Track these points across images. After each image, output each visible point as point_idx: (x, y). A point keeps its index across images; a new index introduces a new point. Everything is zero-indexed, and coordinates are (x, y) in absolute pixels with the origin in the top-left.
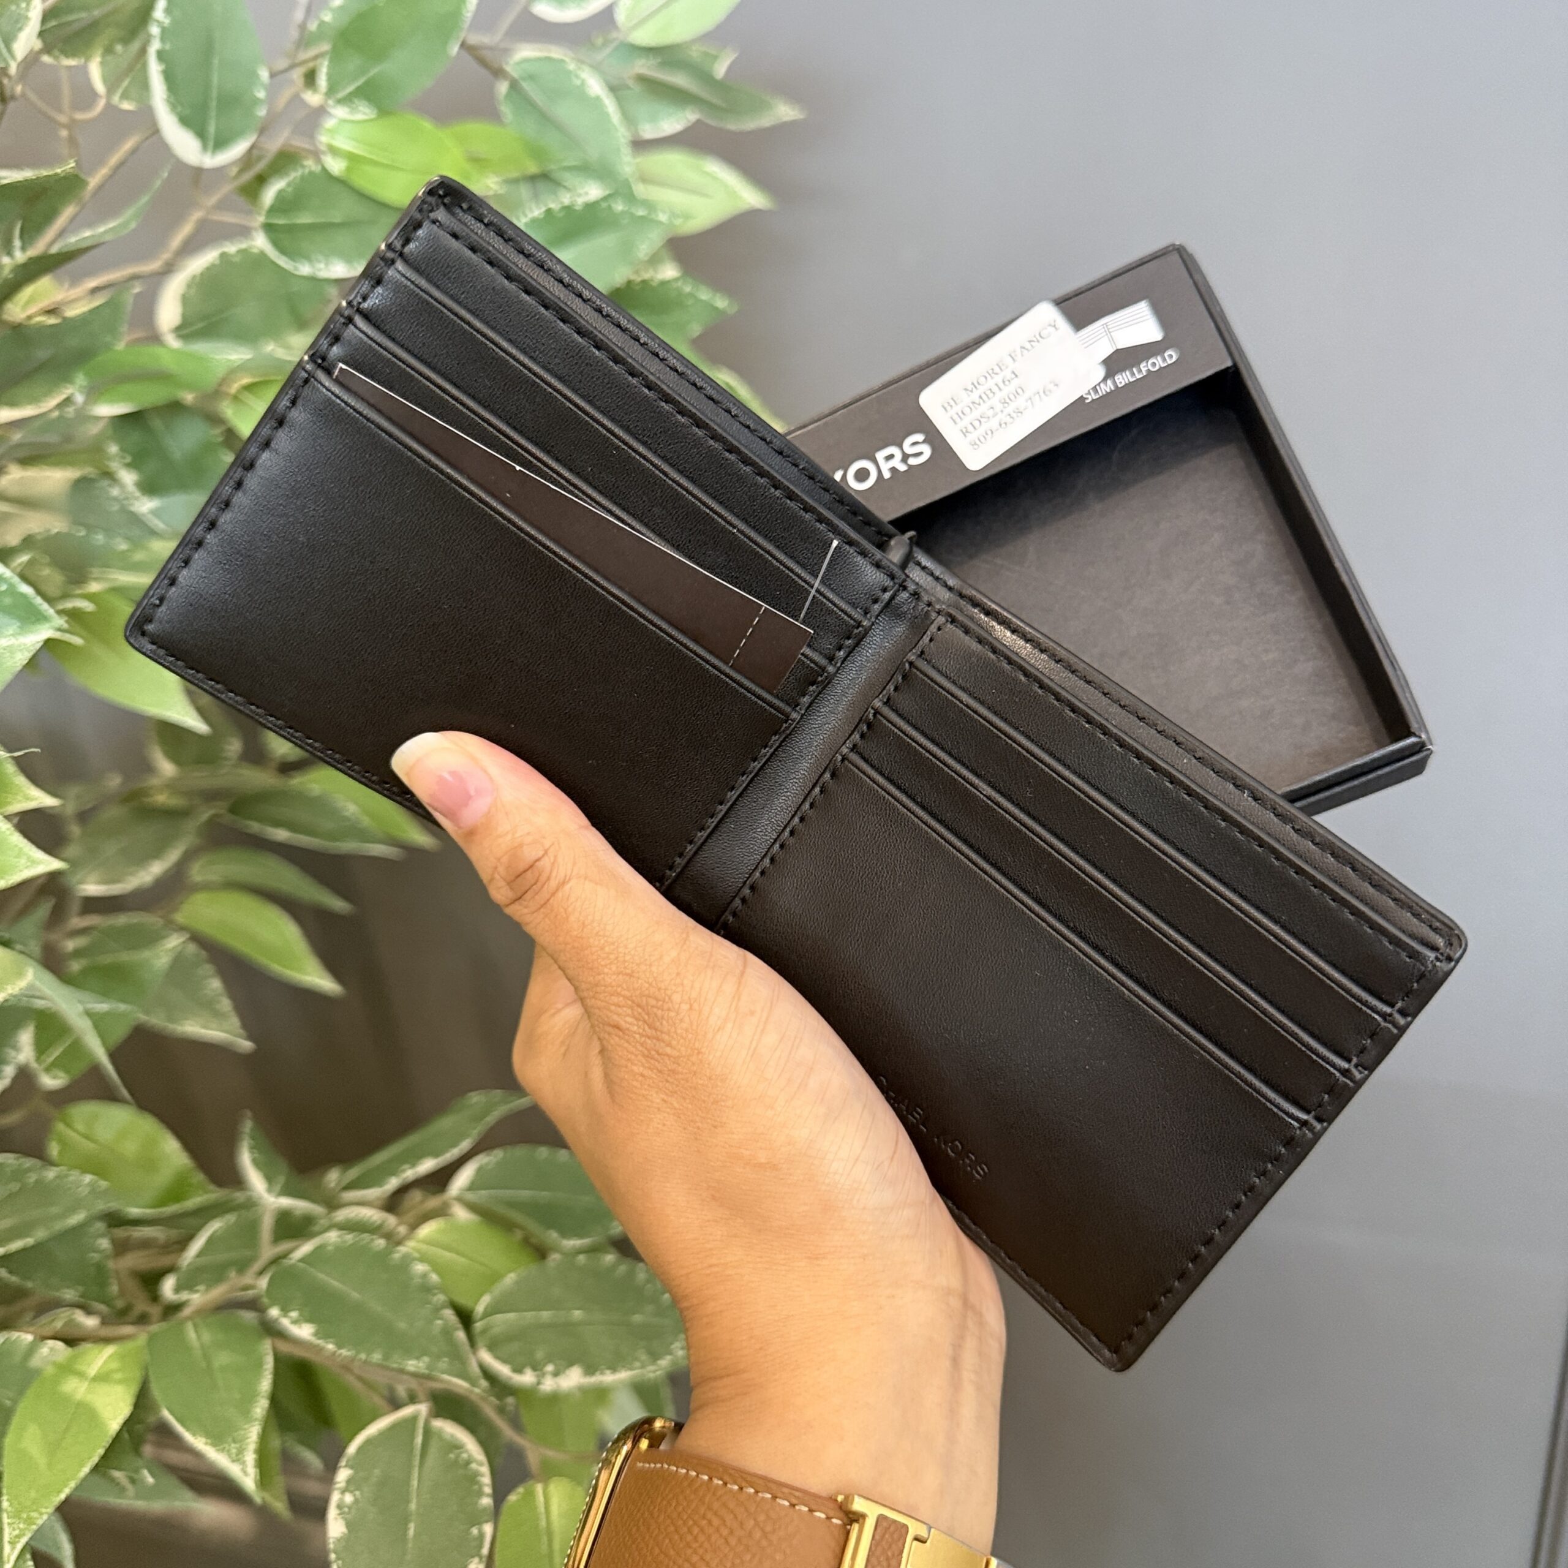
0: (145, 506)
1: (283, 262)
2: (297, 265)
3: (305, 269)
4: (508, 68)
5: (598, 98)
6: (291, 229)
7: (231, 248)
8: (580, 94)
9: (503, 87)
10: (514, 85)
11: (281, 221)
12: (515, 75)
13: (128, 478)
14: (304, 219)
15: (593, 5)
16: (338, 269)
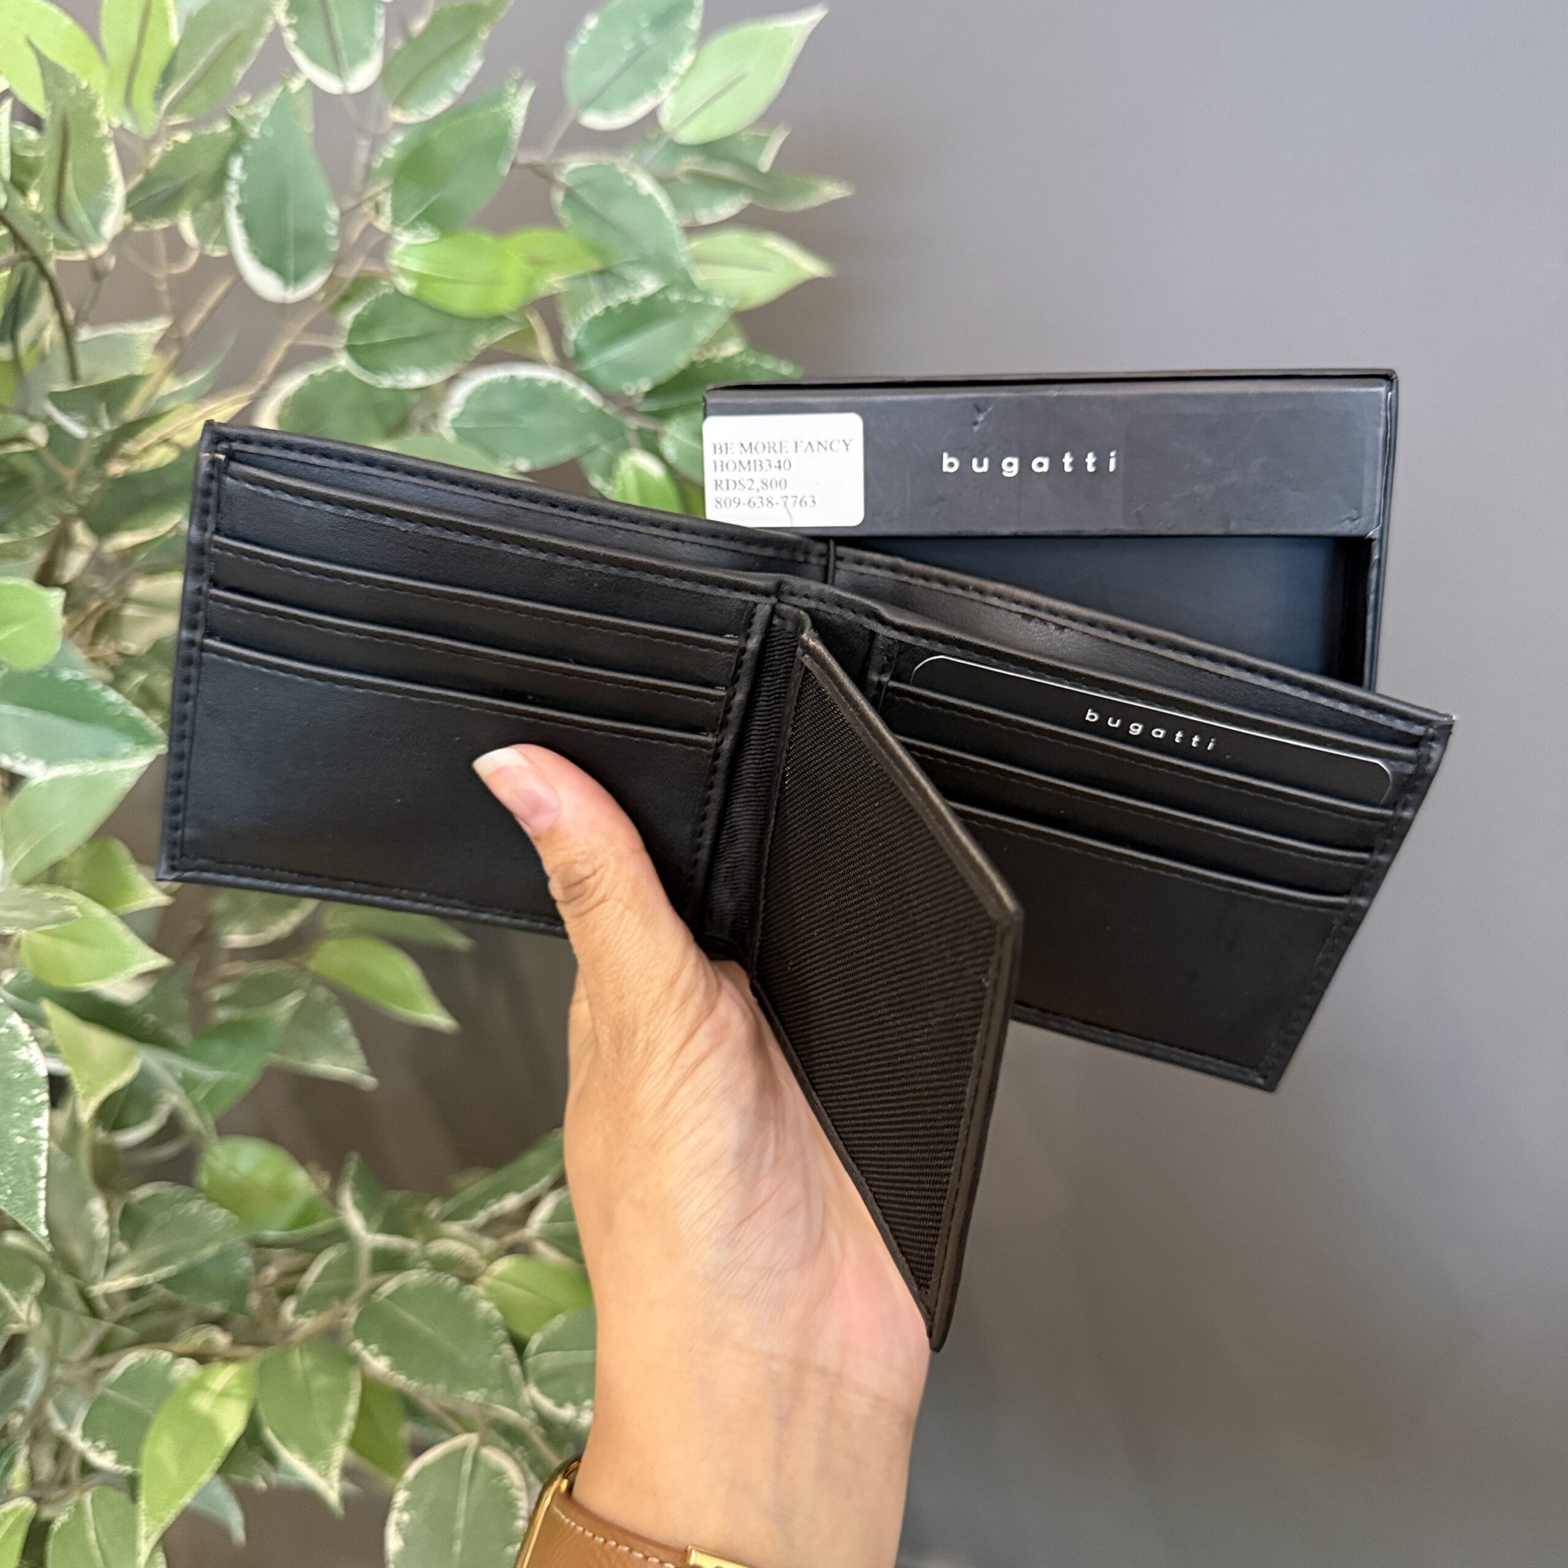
1: (365, 378)
2: (378, 377)
3: (387, 382)
4: (562, 178)
6: (369, 348)
7: (318, 370)
8: (633, 194)
9: (559, 198)
10: (570, 195)
11: (361, 341)
12: (570, 185)
14: (381, 337)
15: (638, 111)
16: (417, 379)
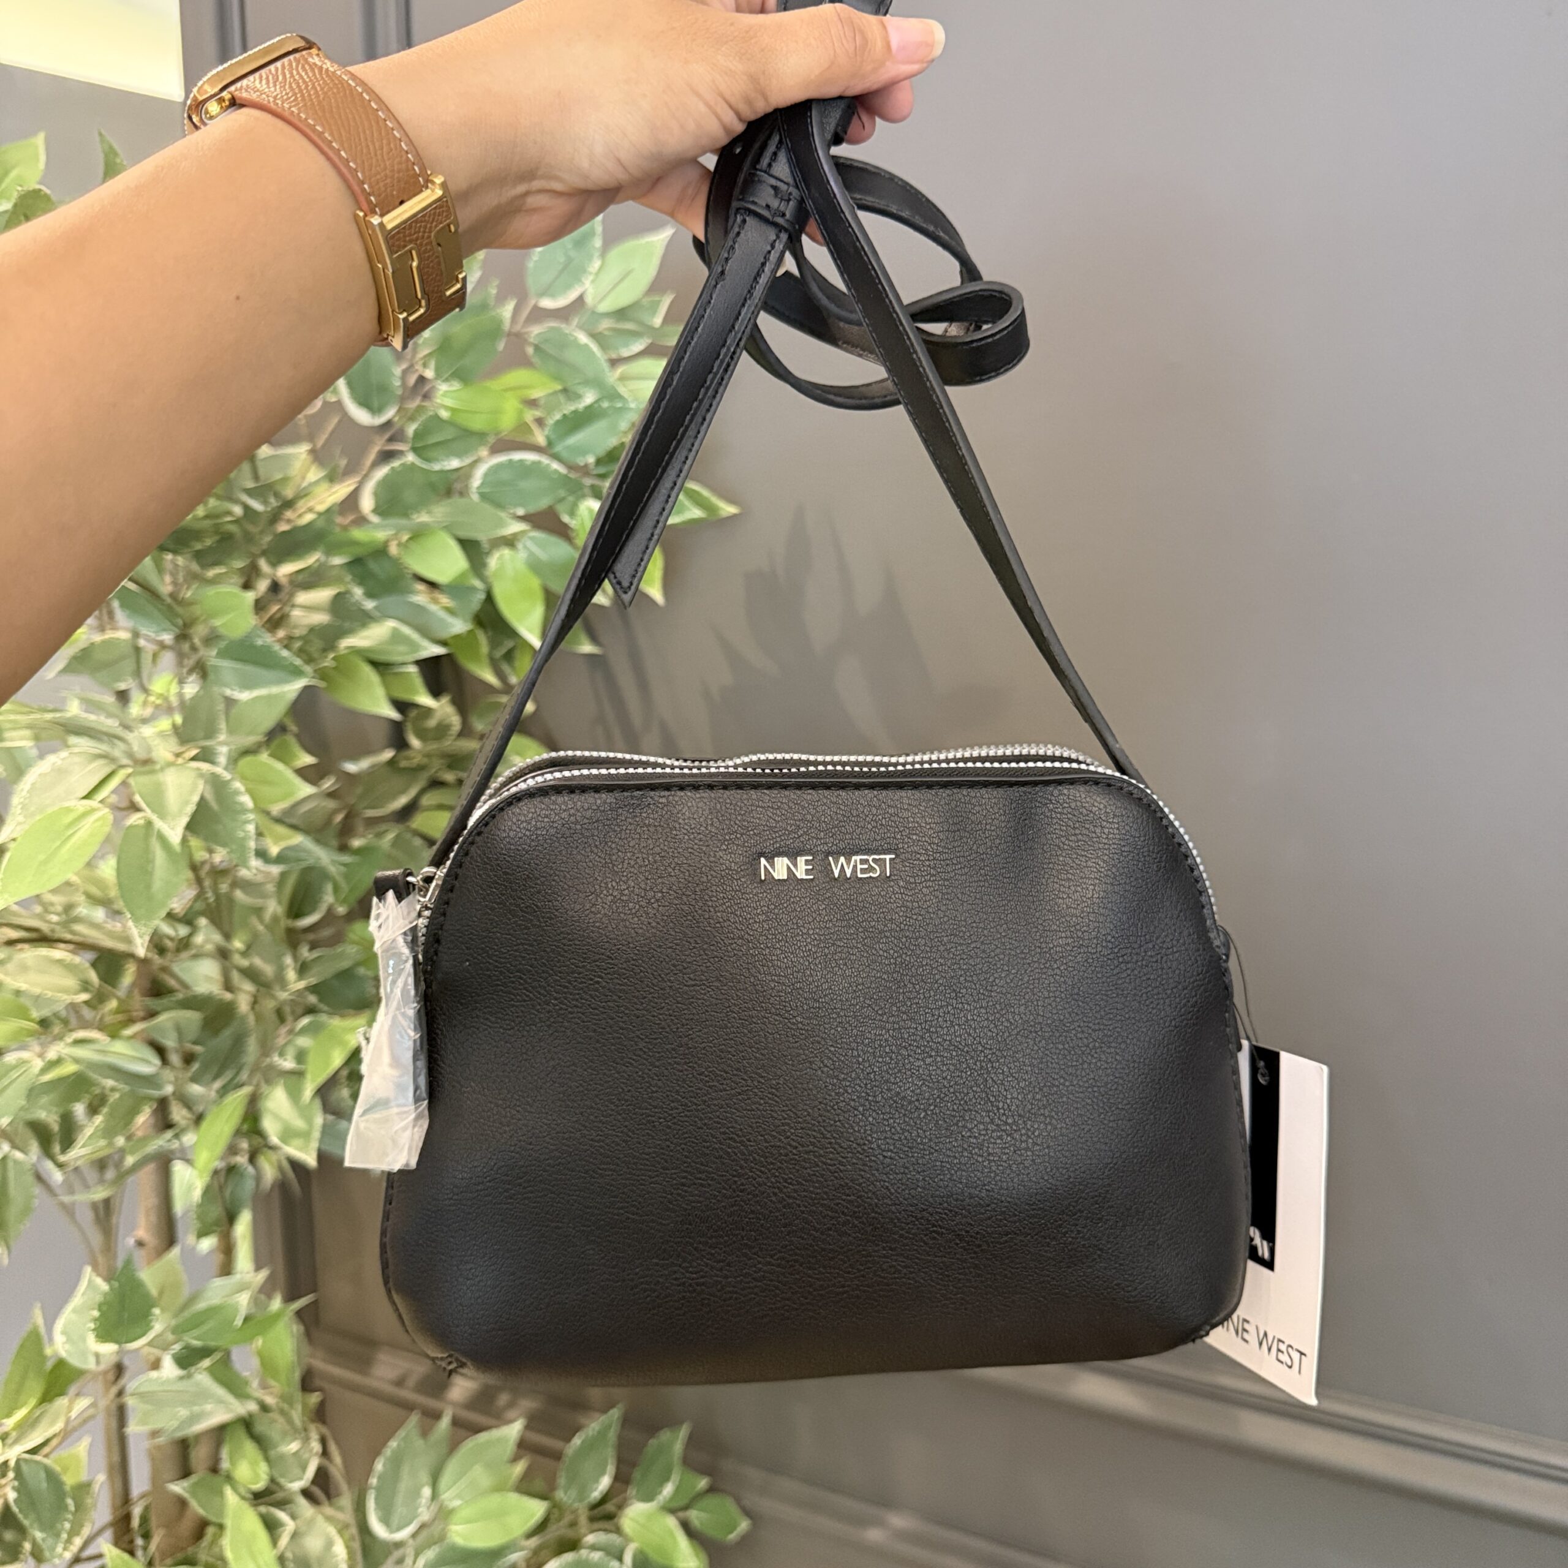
0: (370, 605)
1: (424, 466)
2: (432, 465)
3: (437, 467)
4: (532, 340)
5: (586, 345)
6: (425, 447)
7: (396, 464)
8: (576, 342)
9: (530, 350)
10: (537, 348)
11: (419, 445)
12: (536, 342)
13: (358, 592)
14: (432, 440)
15: (572, 295)
16: (454, 463)
